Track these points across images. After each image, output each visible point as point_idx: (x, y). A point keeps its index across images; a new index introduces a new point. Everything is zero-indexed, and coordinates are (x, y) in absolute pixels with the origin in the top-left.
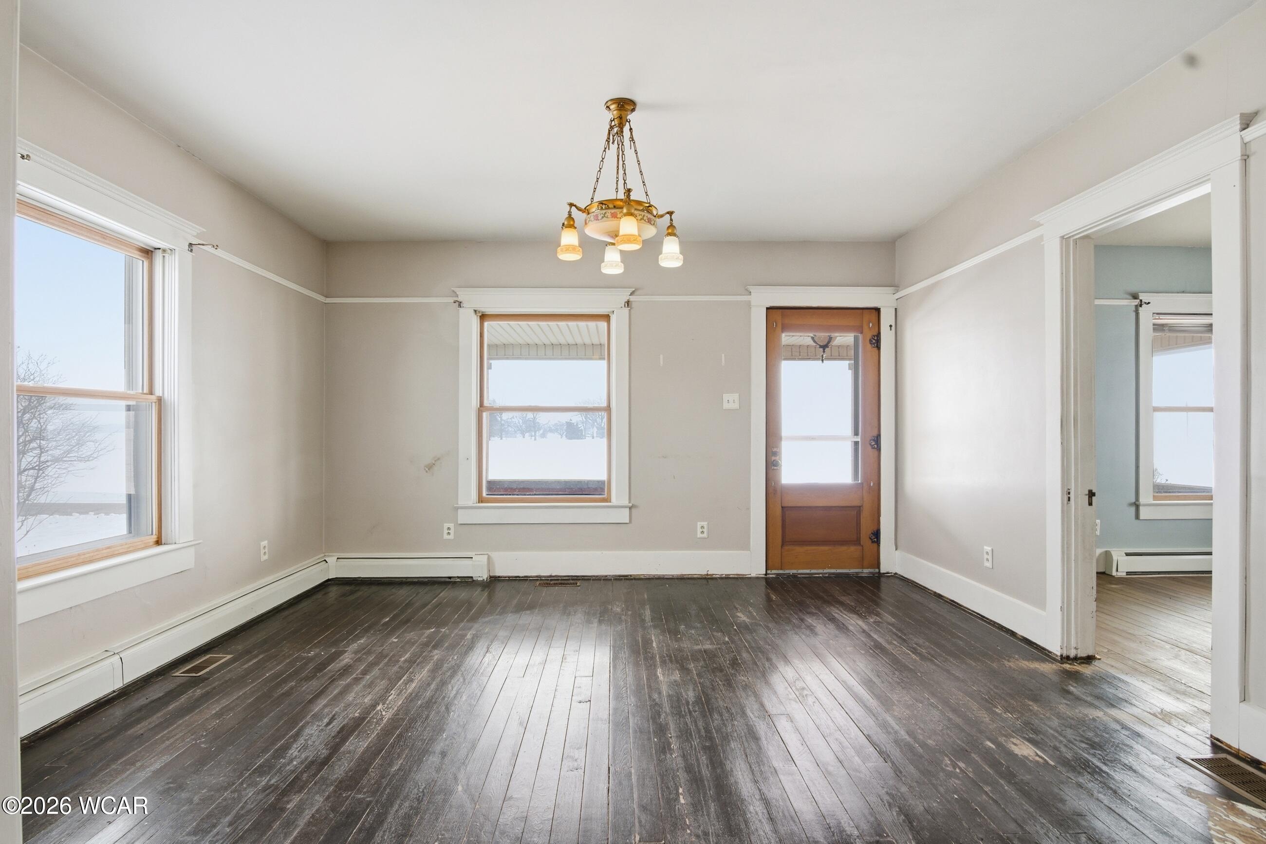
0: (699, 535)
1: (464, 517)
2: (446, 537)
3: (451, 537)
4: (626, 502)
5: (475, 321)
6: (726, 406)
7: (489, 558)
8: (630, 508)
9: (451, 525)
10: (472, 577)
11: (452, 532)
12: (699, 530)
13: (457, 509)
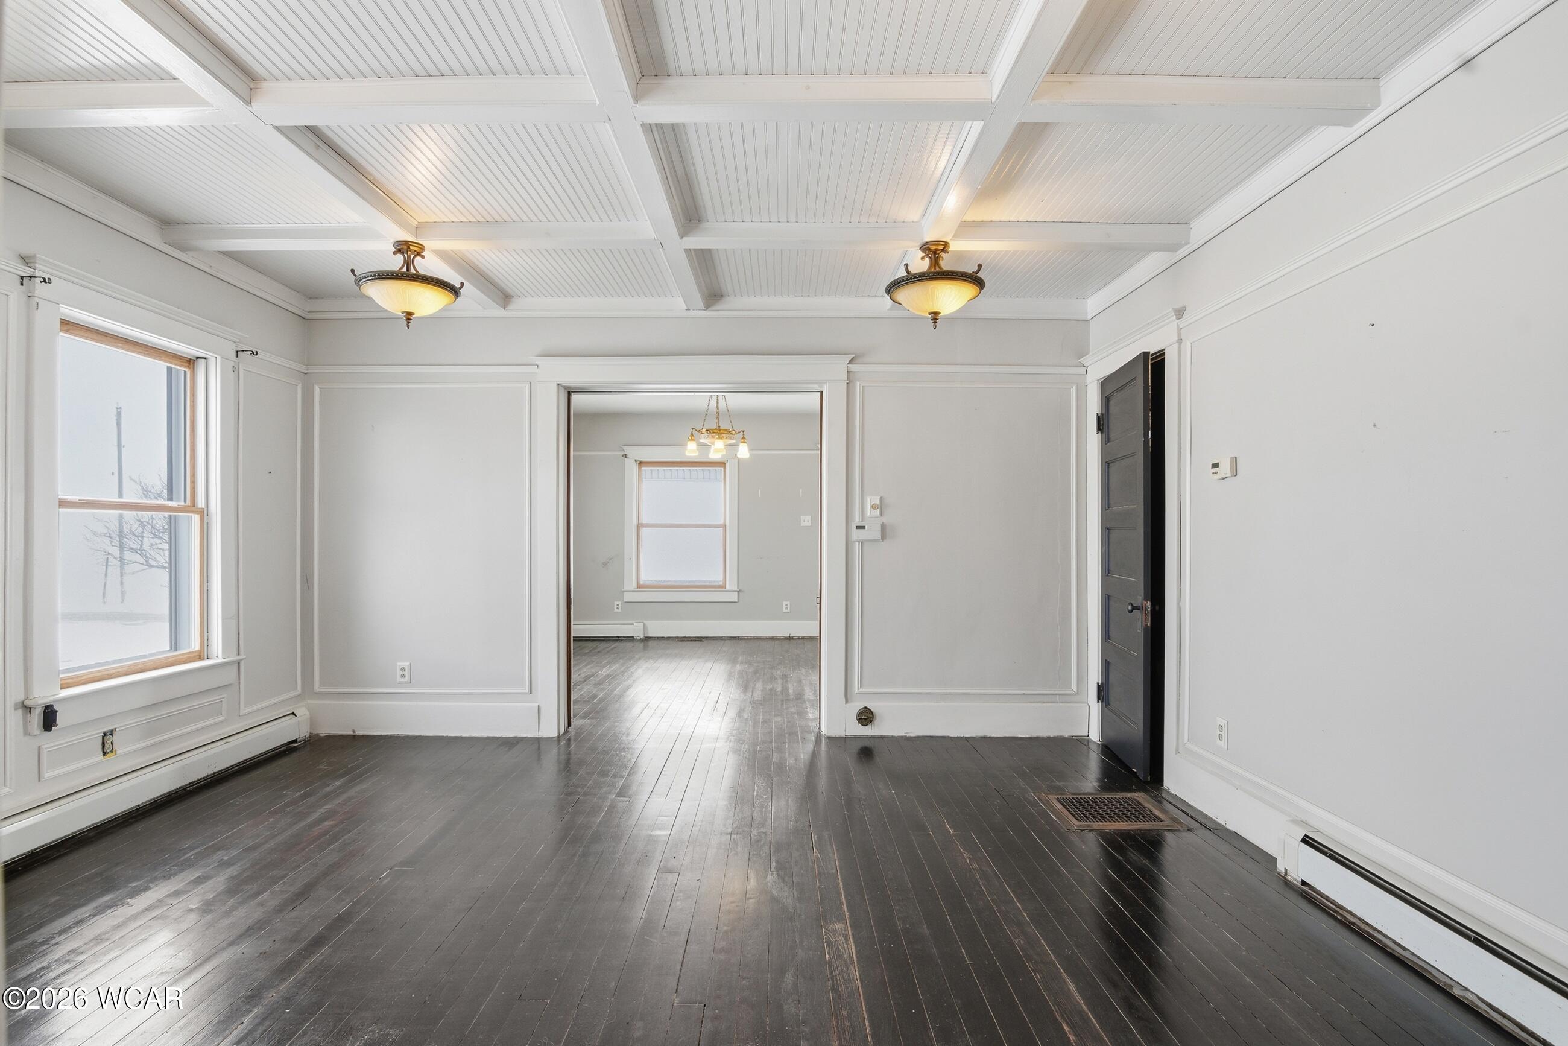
0: (784, 610)
1: (628, 597)
2: (616, 610)
3: (620, 610)
4: (736, 588)
5: (635, 467)
6: (802, 524)
7: (644, 625)
8: (738, 592)
9: (620, 603)
10: (633, 637)
11: (620, 607)
12: (784, 607)
13: (624, 591)
